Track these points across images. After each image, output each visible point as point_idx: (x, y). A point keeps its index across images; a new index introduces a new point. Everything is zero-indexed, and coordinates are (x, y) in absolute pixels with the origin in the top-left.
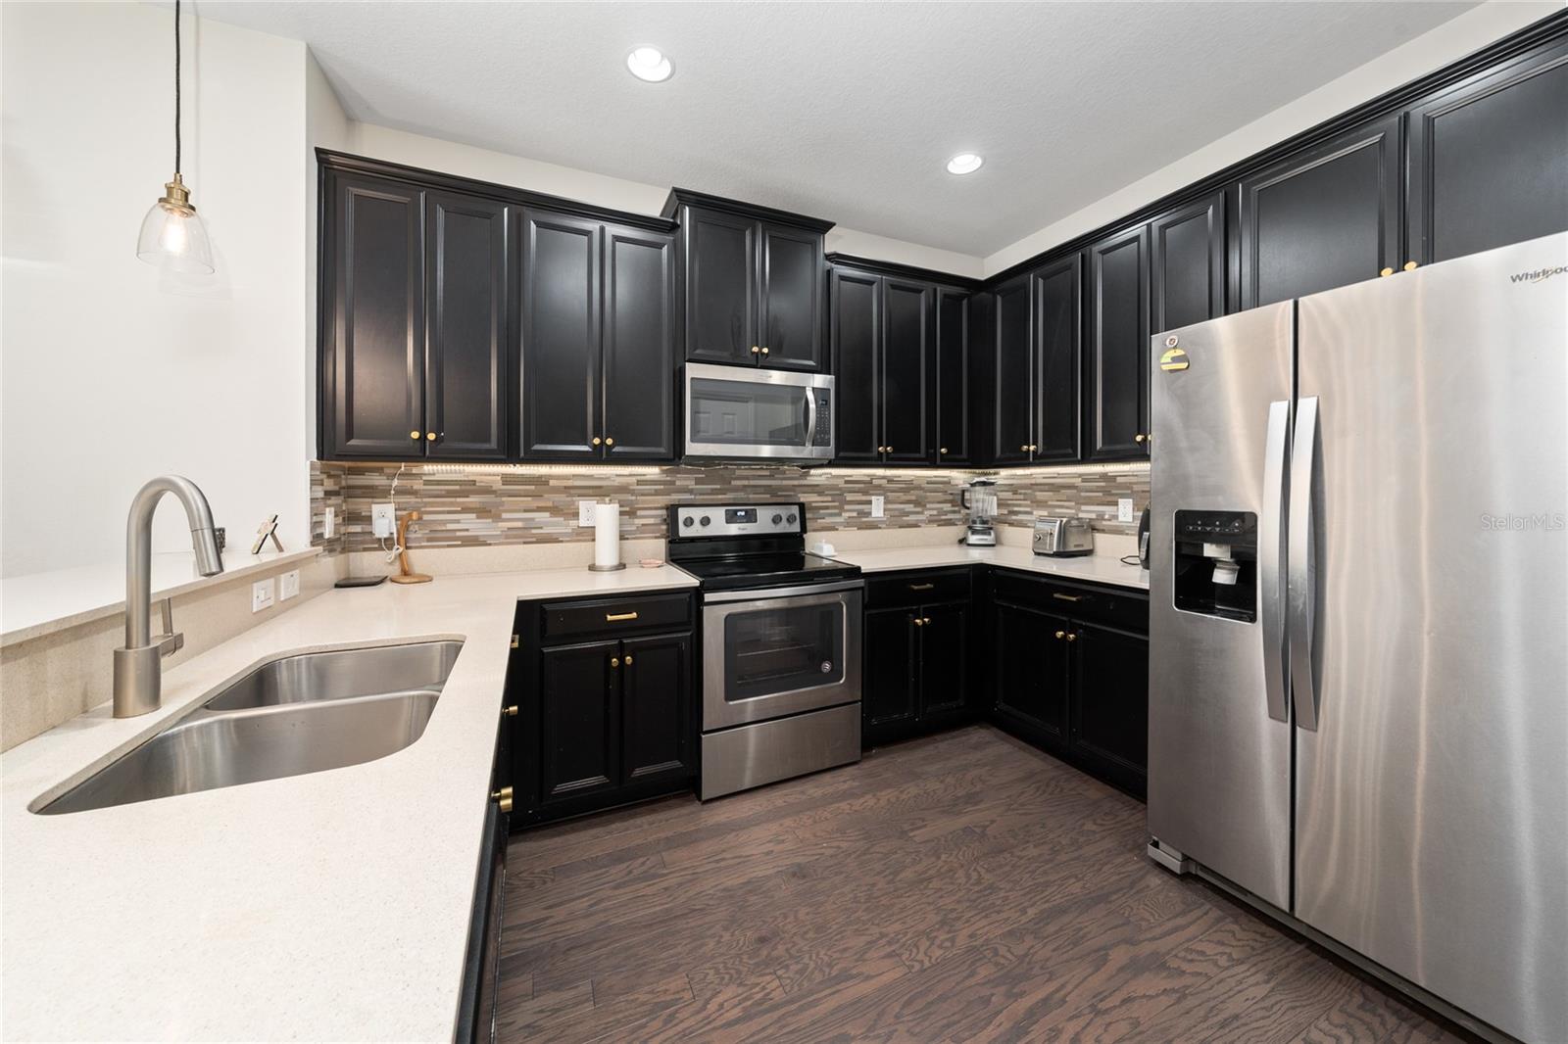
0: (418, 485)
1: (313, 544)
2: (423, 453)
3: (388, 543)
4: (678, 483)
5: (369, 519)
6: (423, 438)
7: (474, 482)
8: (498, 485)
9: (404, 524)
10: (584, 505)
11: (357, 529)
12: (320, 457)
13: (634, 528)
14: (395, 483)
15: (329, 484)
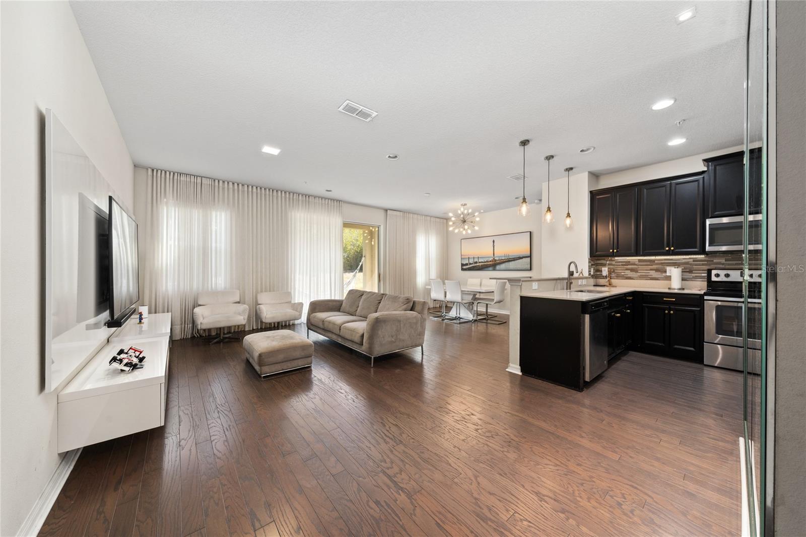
0: (614, 263)
1: (589, 275)
2: (613, 255)
3: (606, 277)
4: (715, 261)
5: (601, 271)
6: (613, 251)
7: (629, 262)
8: (637, 263)
9: (610, 272)
10: (668, 268)
11: (599, 273)
12: (590, 257)
13: (691, 277)
14: (608, 262)
15: (592, 263)
